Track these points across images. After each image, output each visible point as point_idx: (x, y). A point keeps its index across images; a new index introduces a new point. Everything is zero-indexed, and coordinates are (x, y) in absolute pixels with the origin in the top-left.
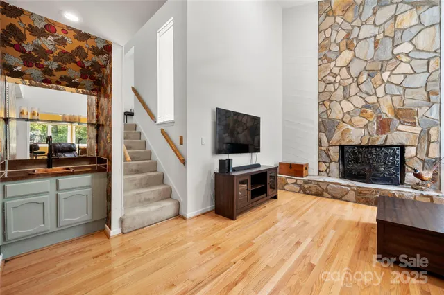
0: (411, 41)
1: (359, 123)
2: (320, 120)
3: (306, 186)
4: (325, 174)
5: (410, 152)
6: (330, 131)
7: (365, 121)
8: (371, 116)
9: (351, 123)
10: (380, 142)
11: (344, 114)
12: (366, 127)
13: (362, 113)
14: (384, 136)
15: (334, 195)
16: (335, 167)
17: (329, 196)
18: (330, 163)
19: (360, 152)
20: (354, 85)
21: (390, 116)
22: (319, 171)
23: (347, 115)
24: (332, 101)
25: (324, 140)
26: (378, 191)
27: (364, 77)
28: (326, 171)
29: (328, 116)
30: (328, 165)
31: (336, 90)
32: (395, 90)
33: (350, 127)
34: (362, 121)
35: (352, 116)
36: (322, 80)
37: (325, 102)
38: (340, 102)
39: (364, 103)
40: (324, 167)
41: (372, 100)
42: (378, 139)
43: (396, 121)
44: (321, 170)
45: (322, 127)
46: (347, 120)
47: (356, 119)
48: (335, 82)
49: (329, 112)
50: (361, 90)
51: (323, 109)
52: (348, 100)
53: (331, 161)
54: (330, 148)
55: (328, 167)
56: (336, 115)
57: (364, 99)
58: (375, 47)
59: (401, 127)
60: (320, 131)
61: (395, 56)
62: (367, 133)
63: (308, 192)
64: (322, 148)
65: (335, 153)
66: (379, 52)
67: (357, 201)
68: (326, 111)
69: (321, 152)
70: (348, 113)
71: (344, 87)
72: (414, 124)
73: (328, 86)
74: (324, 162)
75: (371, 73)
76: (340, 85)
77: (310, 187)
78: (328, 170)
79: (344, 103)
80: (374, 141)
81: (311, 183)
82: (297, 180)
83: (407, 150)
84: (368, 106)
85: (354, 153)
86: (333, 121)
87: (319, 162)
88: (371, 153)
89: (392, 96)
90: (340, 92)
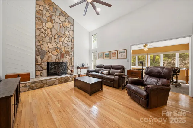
0: (69, 32)
1: (55, 54)
2: (37, 49)
3: (33, 85)
4: (40, 76)
5: (68, 64)
6: (42, 55)
7: (57, 53)
8: (59, 51)
9: (52, 53)
10: (61, 61)
11: (49, 49)
12: (57, 55)
13: (56, 50)
14: (62, 59)
15: (50, 84)
16: (45, 72)
17: (48, 86)
18: (42, 71)
19: (56, 65)
20: (53, 38)
21: (64, 52)
22: (36, 76)
23: (50, 49)
24: (43, 41)
25: (39, 59)
26: (65, 77)
27: (56, 37)
28: (40, 75)
29: (41, 48)
30: (41, 71)
31: (45, 37)
32: (65, 45)
33: (51, 55)
34: (56, 53)
35: (52, 50)
36: (38, 29)
37: (40, 41)
38: (47, 43)
39: (56, 46)
40: (39, 73)
41: (59, 46)
42: (61, 60)
43: (65, 54)
44: (37, 74)
45: (38, 53)
46: (50, 52)
47: (54, 52)
48: (45, 33)
49: (42, 46)
50: (55, 41)
51: (38, 44)
52: (50, 43)
53: (43, 69)
54: (43, 63)
55: (41, 73)
56: (45, 48)
57: (56, 45)
58: (60, 28)
59: (66, 57)
60: (36, 55)
61: (65, 34)
62: (57, 58)
63: (35, 88)
64: (38, 64)
65: (45, 66)
66: (61, 30)
67: (59, 83)
68: (40, 45)
69: (37, 65)
70: (51, 48)
71: (49, 37)
72: (69, 56)
73: (41, 34)
74: (39, 71)
75: (59, 36)
76: (47, 35)
77: (36, 85)
78: (41, 74)
79: (49, 44)
80: (60, 60)
81: (37, 82)
82: (26, 84)
83: (68, 63)
84: (57, 47)
85: (54, 65)
86: (44, 51)
87: (36, 71)
88: (60, 65)
89: (64, 46)
90: (47, 38)
